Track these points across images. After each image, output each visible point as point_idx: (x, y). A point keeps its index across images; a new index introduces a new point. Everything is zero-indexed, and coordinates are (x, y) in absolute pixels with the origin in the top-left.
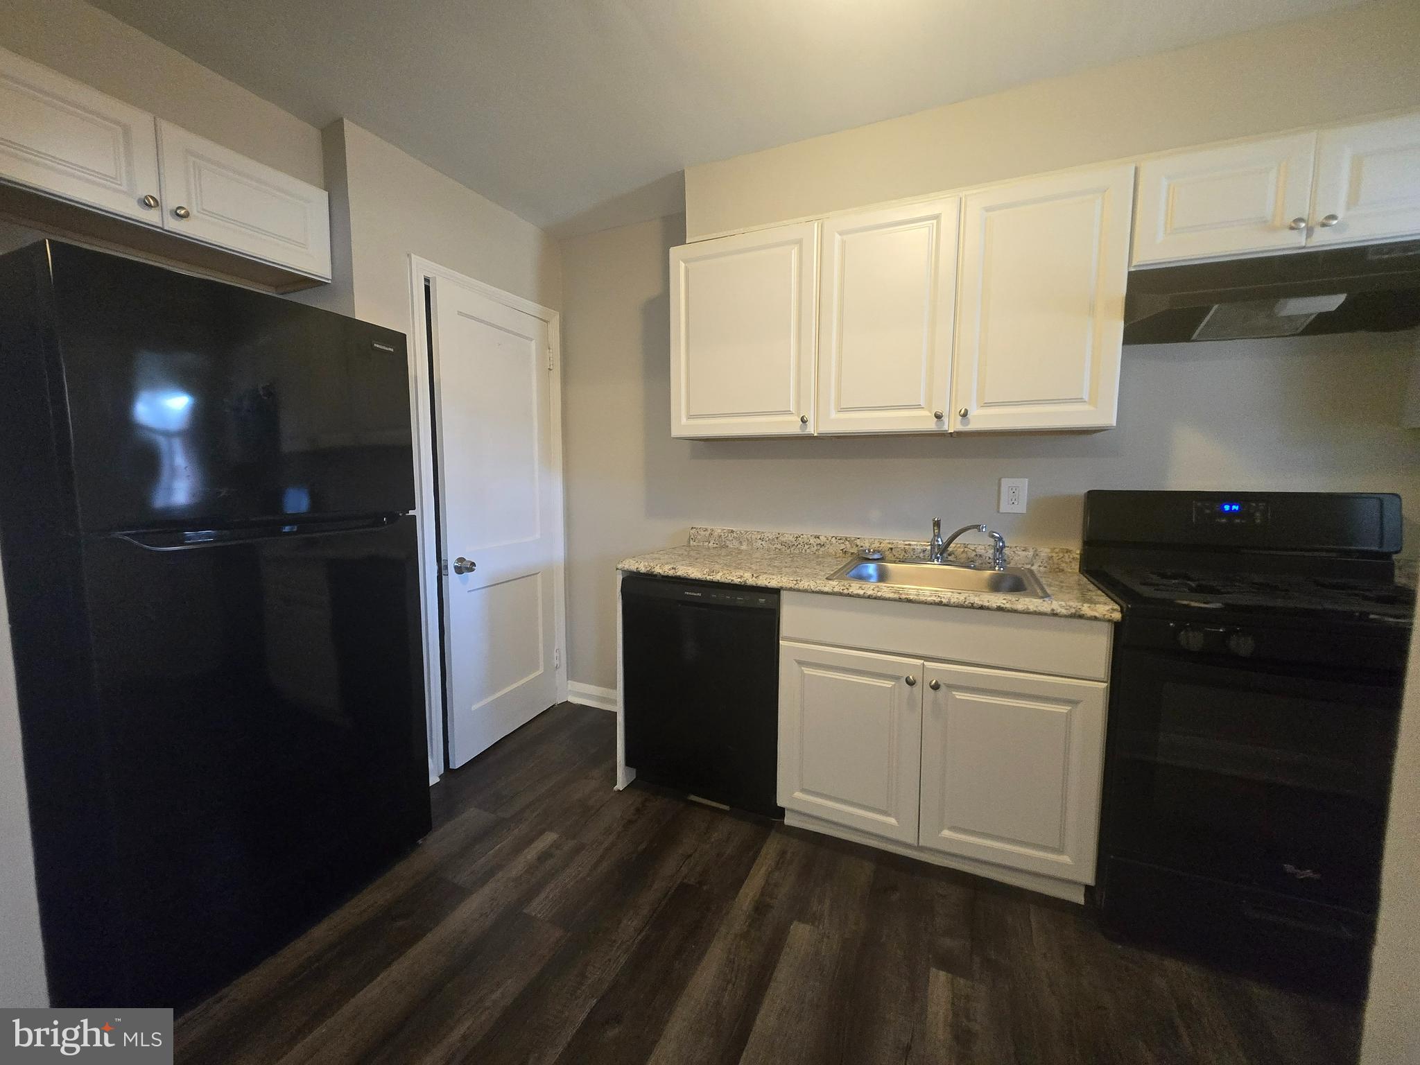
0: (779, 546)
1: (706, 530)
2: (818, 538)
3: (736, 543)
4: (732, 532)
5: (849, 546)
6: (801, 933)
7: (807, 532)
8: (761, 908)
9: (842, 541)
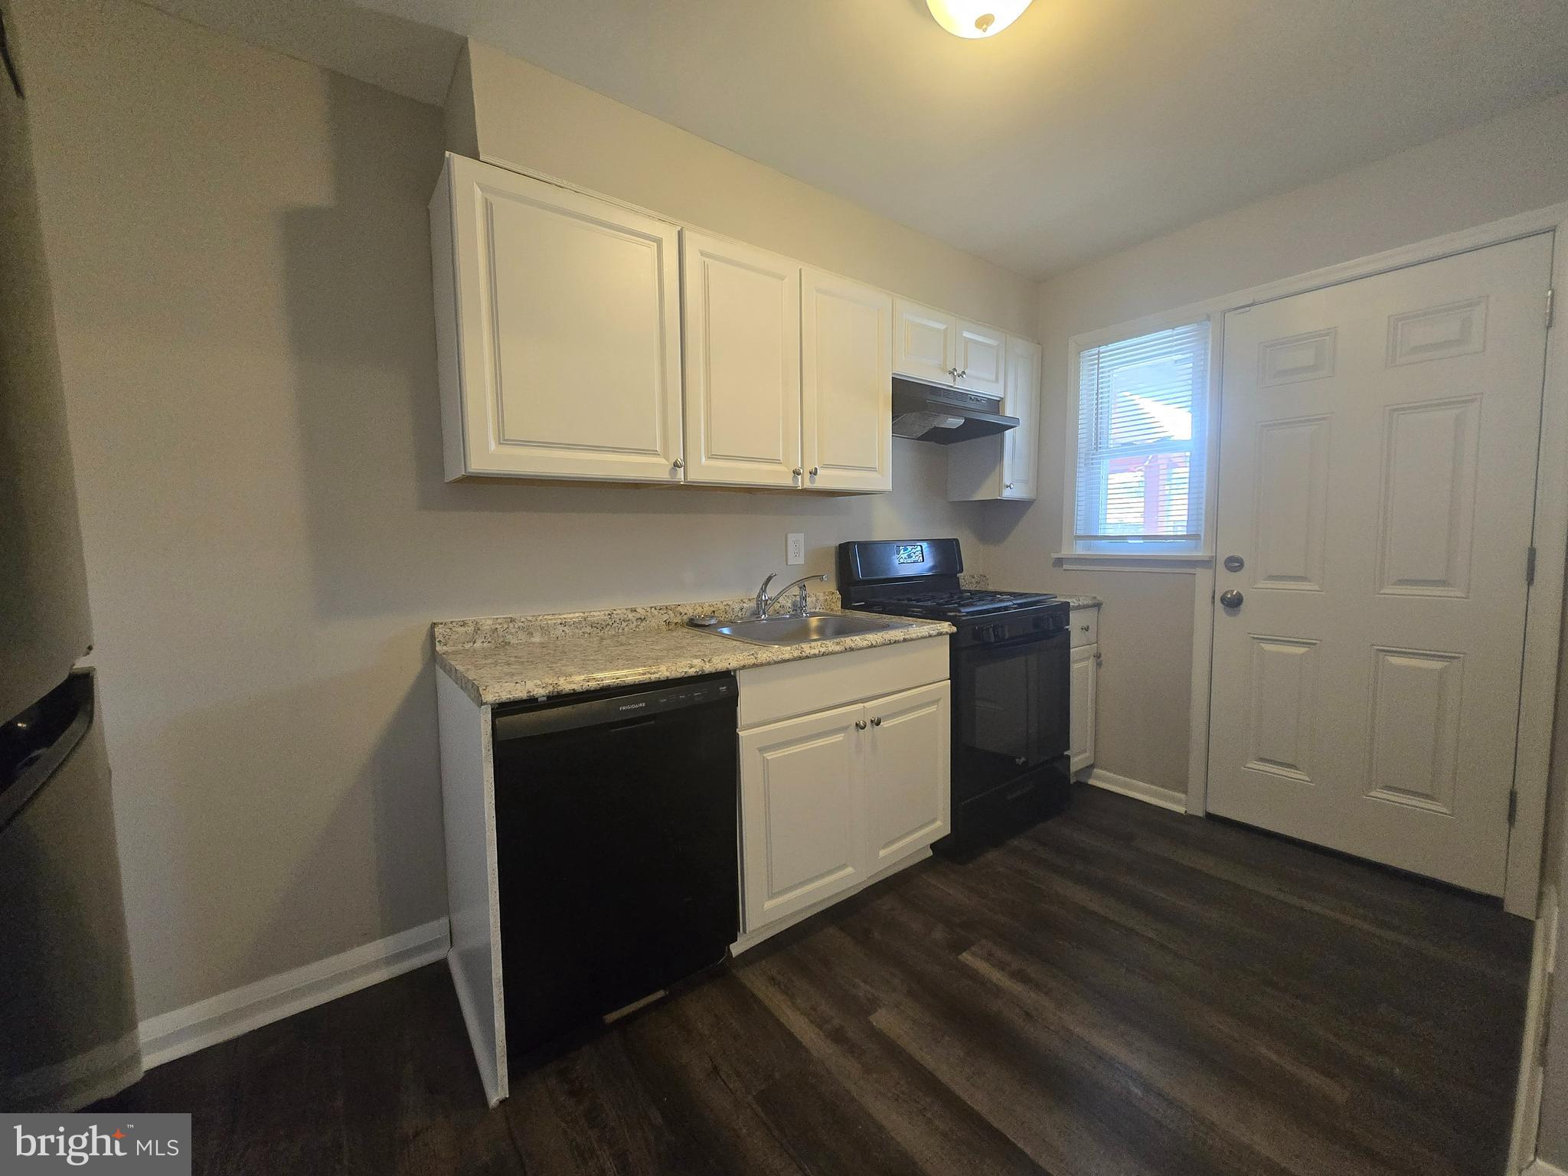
0: (588, 630)
1: (464, 624)
2: (635, 611)
3: (522, 636)
4: (512, 620)
5: (672, 615)
6: (883, 1019)
7: (619, 605)
8: (837, 1037)
9: (662, 612)
